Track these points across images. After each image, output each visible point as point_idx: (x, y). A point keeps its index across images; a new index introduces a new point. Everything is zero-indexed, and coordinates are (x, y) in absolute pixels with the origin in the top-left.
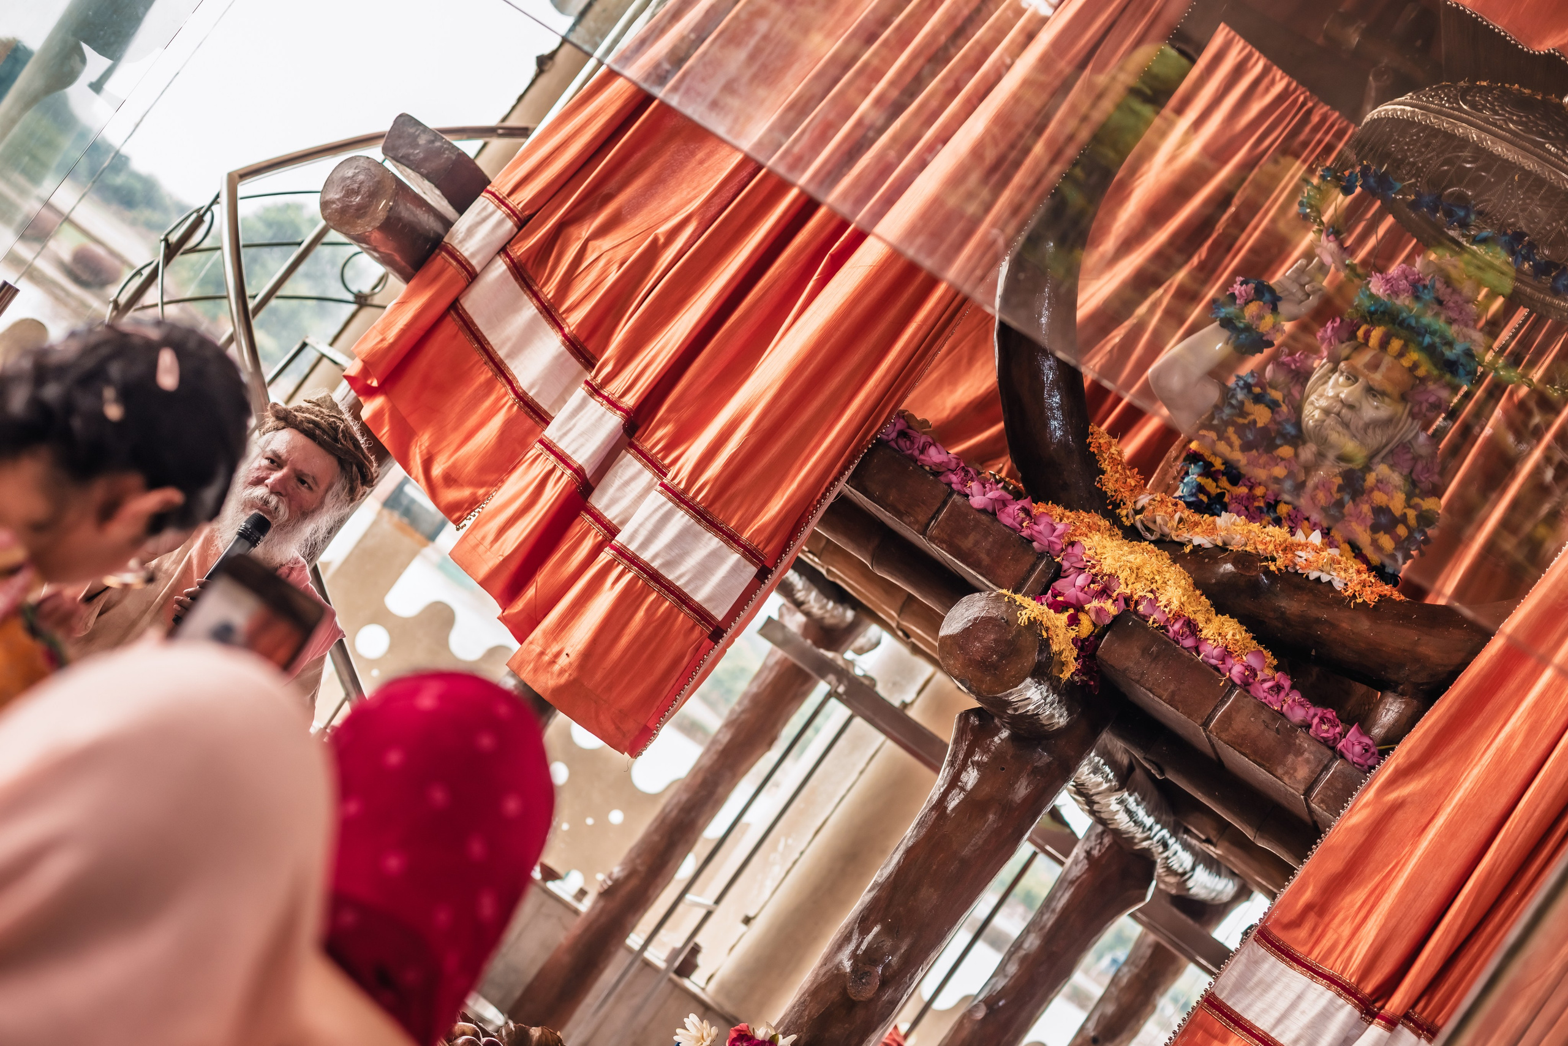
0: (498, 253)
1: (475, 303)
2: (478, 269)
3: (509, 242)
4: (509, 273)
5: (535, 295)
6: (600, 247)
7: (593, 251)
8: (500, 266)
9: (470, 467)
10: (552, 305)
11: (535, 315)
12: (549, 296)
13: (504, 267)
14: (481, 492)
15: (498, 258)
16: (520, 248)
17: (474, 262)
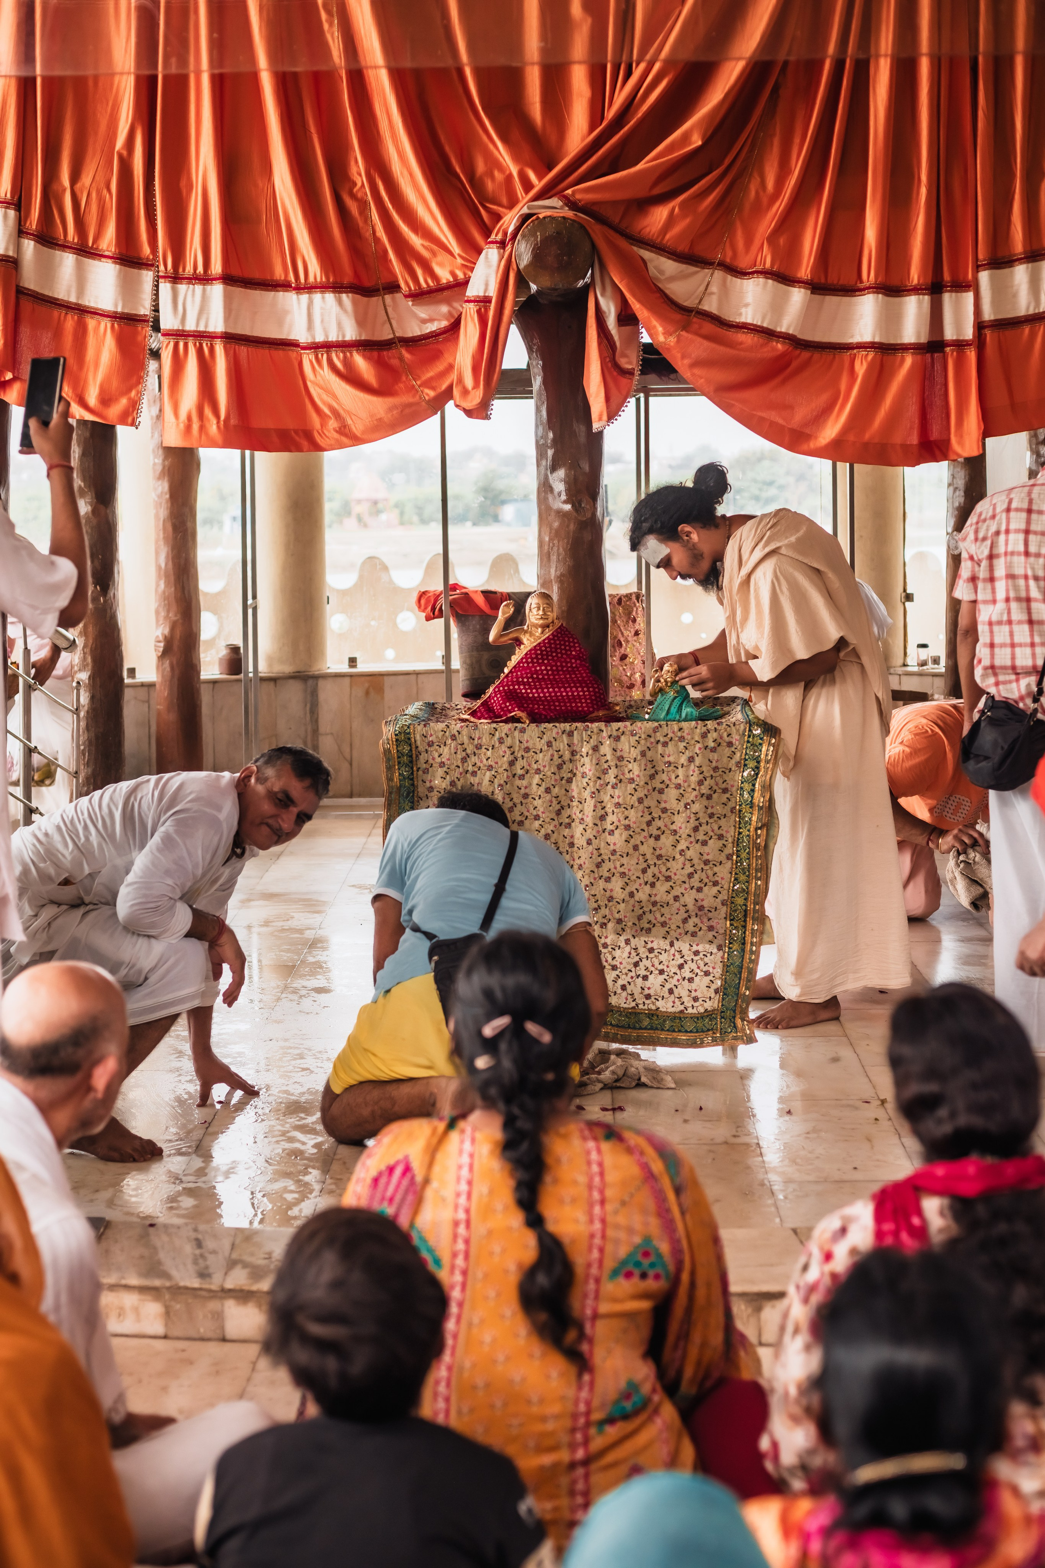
0: (19, 236)
1: (30, 280)
2: (15, 256)
3: (20, 224)
4: (38, 245)
5: (65, 247)
6: (83, 185)
7: (82, 193)
8: (28, 244)
9: (115, 384)
10: (82, 245)
11: (77, 259)
12: (76, 241)
13: (32, 243)
14: (133, 394)
15: (22, 240)
16: (31, 223)
17: (11, 253)
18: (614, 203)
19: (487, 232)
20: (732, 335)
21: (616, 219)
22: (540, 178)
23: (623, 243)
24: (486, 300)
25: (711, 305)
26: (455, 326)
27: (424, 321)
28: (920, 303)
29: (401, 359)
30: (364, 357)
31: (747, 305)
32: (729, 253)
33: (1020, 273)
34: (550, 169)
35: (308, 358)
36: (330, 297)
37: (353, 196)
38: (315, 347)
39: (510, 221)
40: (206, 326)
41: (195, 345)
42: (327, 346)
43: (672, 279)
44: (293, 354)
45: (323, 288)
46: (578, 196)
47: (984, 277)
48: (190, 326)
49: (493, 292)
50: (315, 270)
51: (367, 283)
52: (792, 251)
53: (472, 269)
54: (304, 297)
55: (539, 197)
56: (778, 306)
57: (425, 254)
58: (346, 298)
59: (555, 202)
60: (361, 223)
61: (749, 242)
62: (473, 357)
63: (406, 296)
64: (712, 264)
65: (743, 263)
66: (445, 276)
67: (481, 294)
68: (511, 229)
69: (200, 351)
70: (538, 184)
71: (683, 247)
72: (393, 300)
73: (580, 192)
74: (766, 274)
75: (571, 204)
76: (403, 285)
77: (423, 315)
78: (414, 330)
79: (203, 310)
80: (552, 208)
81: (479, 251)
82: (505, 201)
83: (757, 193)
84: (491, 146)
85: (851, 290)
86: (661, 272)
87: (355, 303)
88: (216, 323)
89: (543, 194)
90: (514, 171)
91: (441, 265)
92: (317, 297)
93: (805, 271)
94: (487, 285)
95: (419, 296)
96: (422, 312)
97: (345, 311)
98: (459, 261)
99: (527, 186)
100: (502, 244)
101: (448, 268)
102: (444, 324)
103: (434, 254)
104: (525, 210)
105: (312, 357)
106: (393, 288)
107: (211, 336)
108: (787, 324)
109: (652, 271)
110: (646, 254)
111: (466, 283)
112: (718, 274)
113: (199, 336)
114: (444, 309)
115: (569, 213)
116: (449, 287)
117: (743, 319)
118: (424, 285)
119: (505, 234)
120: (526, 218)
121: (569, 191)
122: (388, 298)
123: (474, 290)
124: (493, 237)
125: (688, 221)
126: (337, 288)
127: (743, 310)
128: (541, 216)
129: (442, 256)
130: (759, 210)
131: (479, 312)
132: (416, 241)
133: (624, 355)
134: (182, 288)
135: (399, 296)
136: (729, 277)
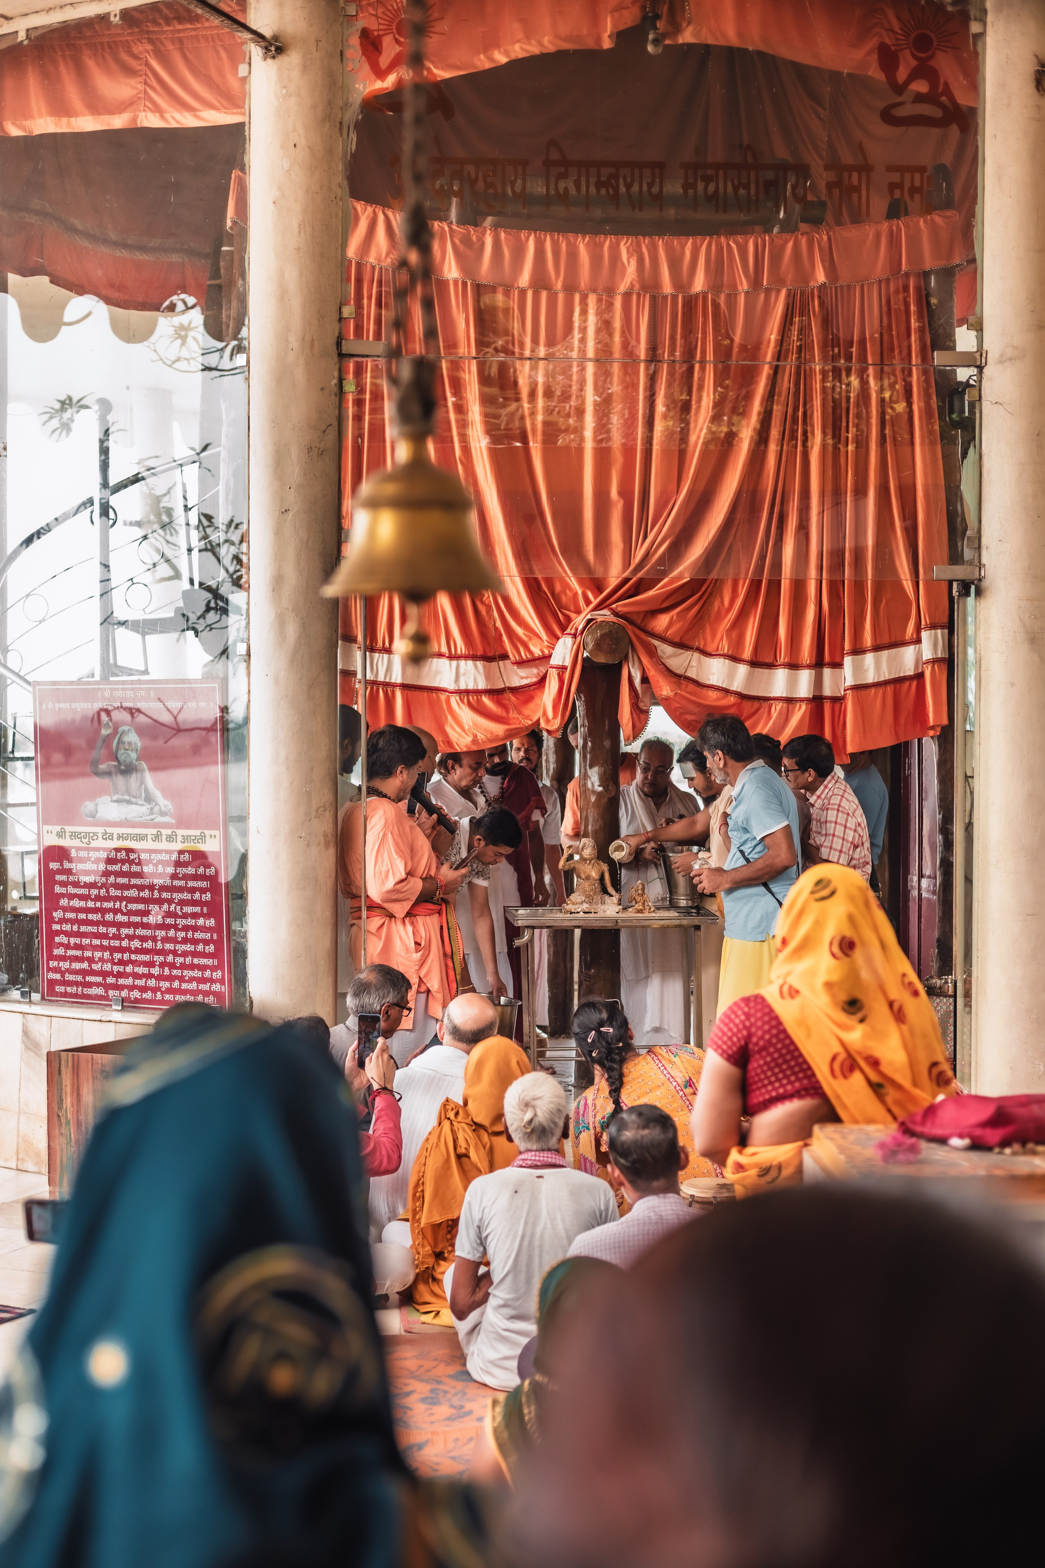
18: (638, 613)
19: (563, 629)
20: (705, 690)
21: (639, 622)
22: (595, 598)
23: (643, 636)
24: (564, 668)
25: (692, 674)
26: (542, 682)
27: (522, 678)
28: (810, 674)
29: (509, 700)
30: (489, 699)
31: (713, 674)
32: (702, 643)
33: (869, 658)
34: (601, 593)
35: (454, 700)
36: (470, 663)
37: (483, 603)
38: (459, 692)
39: (579, 622)
40: (390, 679)
41: (383, 690)
42: (467, 692)
43: (670, 657)
44: (443, 697)
45: (466, 657)
46: (619, 609)
47: (848, 661)
48: (381, 678)
49: (568, 663)
50: (461, 646)
51: (489, 655)
52: (739, 643)
53: (553, 649)
54: (454, 663)
55: (596, 608)
56: (731, 676)
57: (525, 638)
58: (480, 664)
59: (606, 612)
60: (487, 619)
61: (714, 636)
62: (554, 700)
63: (513, 663)
64: (692, 648)
65: (710, 648)
66: (537, 652)
67: (561, 664)
68: (580, 628)
69: (386, 694)
70: (595, 602)
71: (677, 640)
72: (504, 664)
73: (620, 606)
74: (724, 656)
75: (615, 613)
76: (511, 656)
77: (523, 675)
78: (516, 682)
79: (389, 669)
80: (605, 615)
81: (558, 638)
82: (572, 608)
83: (719, 608)
84: (567, 579)
85: (771, 666)
86: (664, 653)
87: (484, 667)
88: (397, 677)
89: (598, 608)
90: (580, 592)
91: (535, 645)
92: (462, 663)
93: (747, 654)
94: (564, 659)
95: (521, 663)
96: (522, 672)
97: (479, 672)
98: (546, 643)
99: (588, 602)
100: (574, 636)
101: (539, 648)
102: (535, 680)
103: (530, 639)
104: (589, 617)
105: (458, 698)
106: (505, 657)
107: (394, 685)
108: (737, 685)
109: (660, 653)
110: (656, 642)
111: (550, 656)
112: (696, 655)
113: (386, 684)
114: (535, 671)
115: (612, 618)
116: (539, 659)
117: (710, 682)
118: (524, 657)
119: (577, 629)
120: (589, 621)
121: (614, 606)
122: (501, 663)
123: (555, 660)
124: (568, 631)
125: (681, 624)
126: (474, 658)
127: (711, 677)
128: (598, 620)
129: (535, 640)
130: (719, 617)
131: (558, 674)
132: (519, 631)
133: (643, 702)
134: (376, 655)
135: (507, 662)
136: (702, 657)
